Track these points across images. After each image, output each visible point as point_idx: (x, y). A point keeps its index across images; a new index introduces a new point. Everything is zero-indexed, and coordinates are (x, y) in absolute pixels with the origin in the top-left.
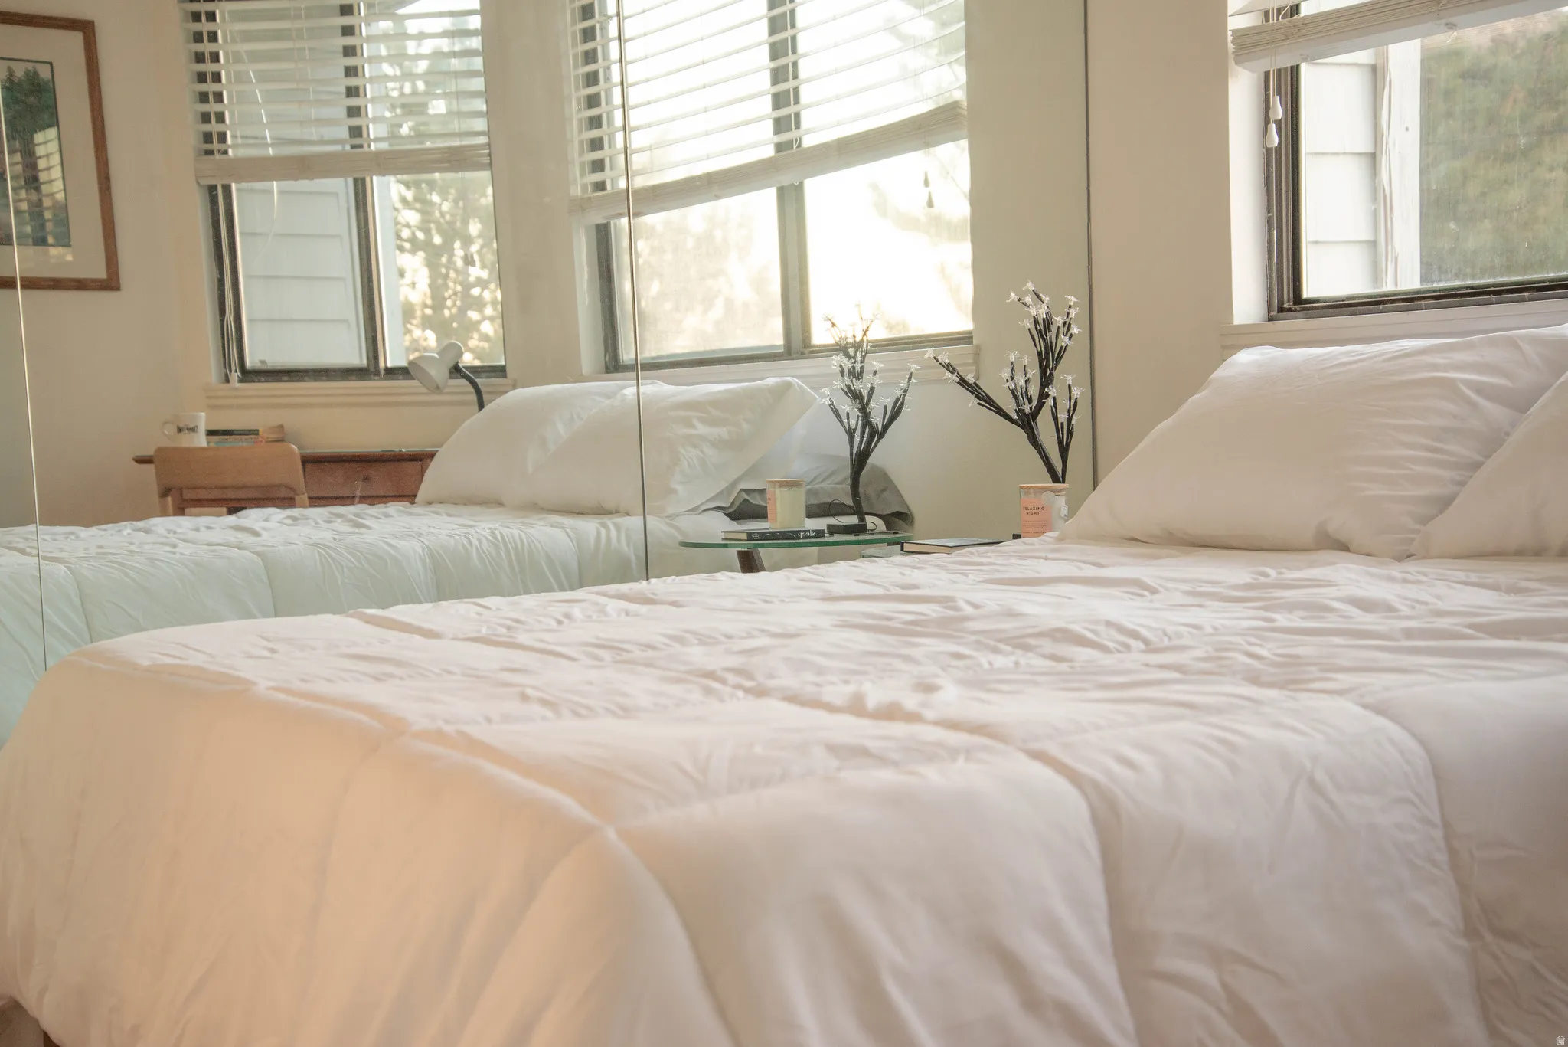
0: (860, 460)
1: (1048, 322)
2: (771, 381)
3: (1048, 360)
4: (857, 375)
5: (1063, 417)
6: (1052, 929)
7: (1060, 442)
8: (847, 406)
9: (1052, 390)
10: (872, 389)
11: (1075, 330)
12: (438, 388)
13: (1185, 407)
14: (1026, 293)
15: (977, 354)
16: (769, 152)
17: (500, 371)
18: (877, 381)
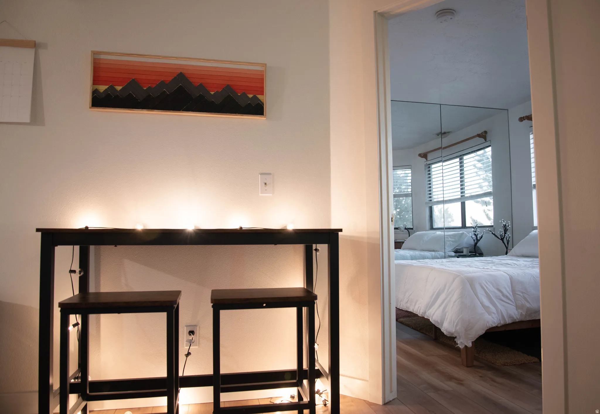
0: (476, 244)
1: (505, 225)
2: (461, 232)
3: (506, 231)
4: (475, 232)
5: (508, 239)
6: (505, 288)
7: (507, 242)
8: (474, 236)
9: (506, 235)
10: (478, 234)
11: (510, 226)
12: (403, 231)
13: (526, 238)
14: (502, 221)
15: (494, 229)
16: (460, 197)
17: (412, 229)
18: (479, 233)
